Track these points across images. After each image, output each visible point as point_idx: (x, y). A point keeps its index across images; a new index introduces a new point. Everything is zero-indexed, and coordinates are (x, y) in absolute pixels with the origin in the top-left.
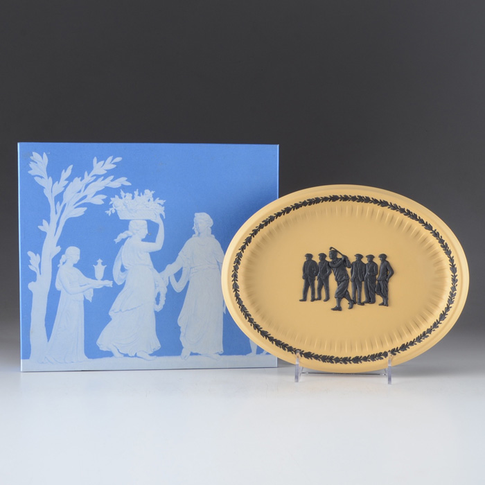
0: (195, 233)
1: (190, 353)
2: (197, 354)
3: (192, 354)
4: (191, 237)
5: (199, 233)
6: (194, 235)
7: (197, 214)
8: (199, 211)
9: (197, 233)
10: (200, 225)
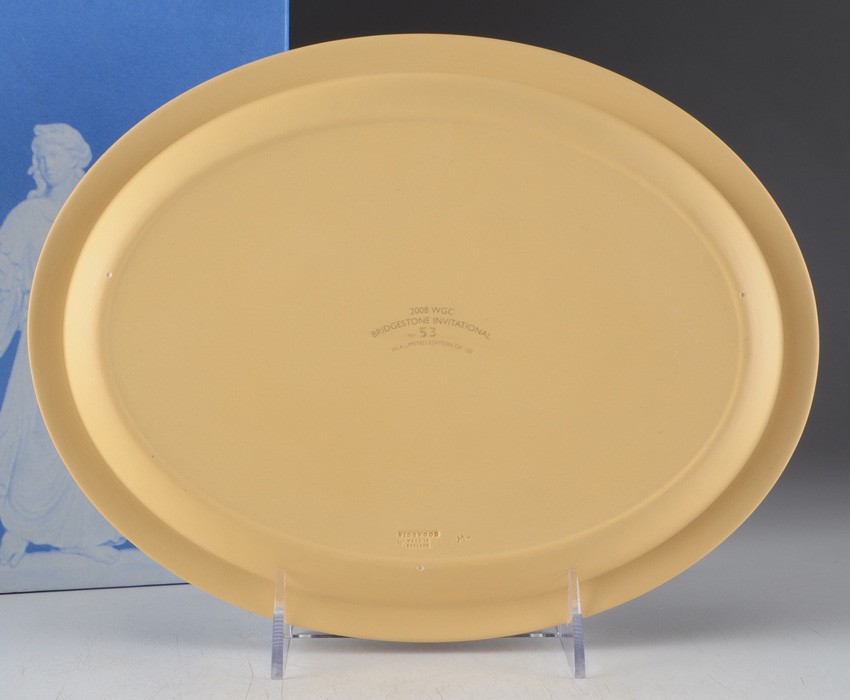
0: (34, 186)
1: (25, 545)
2: (46, 548)
3: (32, 548)
4: (23, 197)
5: (49, 187)
6: (32, 193)
7: (39, 129)
8: (47, 120)
9: (42, 185)
10: (50, 162)
